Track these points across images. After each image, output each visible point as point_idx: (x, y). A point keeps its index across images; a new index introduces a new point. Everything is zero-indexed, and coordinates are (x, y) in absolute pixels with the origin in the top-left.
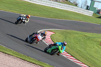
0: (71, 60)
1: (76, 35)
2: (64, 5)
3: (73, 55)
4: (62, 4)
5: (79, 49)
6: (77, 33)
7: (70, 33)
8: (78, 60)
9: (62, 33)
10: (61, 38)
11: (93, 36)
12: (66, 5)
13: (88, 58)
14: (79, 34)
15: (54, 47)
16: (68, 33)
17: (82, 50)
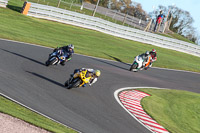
1: (192, 101)
2: (169, 39)
4: (165, 38)
5: (196, 128)
6: (194, 97)
7: (179, 97)
9: (164, 96)
12: (173, 40)
16: (175, 95)
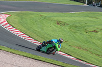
0: (29, 41)
3: (31, 36)
7: (26, 14)
8: (36, 40)
9: (18, 15)
10: (17, 20)
11: (49, 16)
13: (46, 37)
14: (35, 15)
15: (49, 46)
17: (40, 30)
